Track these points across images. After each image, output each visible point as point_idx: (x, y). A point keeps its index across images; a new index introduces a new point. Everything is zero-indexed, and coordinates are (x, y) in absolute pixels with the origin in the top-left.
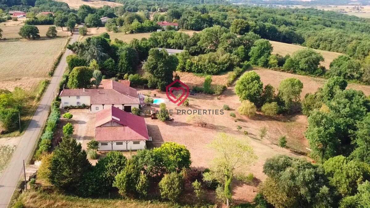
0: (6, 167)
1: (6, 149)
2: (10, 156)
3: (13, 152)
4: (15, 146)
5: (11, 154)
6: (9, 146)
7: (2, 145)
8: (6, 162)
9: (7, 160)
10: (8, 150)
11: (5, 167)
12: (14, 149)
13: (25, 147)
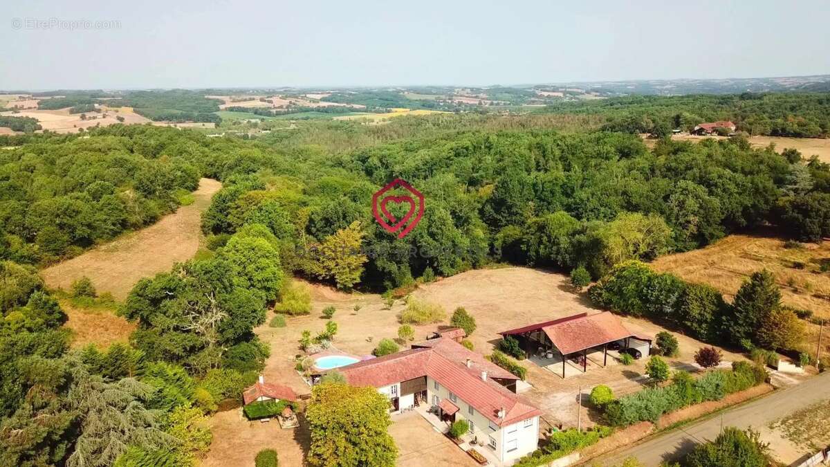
0: (823, 401)
1: (795, 433)
2: (800, 416)
3: (788, 418)
4: (772, 428)
5: (795, 417)
6: (783, 434)
7: (795, 445)
8: (814, 410)
9: (811, 411)
10: (792, 430)
11: (823, 404)
12: (779, 423)
13: (756, 414)
